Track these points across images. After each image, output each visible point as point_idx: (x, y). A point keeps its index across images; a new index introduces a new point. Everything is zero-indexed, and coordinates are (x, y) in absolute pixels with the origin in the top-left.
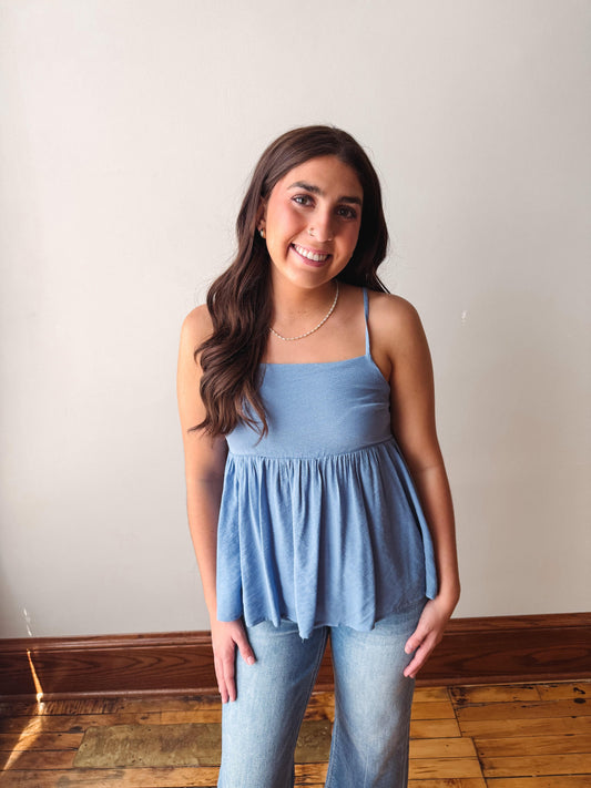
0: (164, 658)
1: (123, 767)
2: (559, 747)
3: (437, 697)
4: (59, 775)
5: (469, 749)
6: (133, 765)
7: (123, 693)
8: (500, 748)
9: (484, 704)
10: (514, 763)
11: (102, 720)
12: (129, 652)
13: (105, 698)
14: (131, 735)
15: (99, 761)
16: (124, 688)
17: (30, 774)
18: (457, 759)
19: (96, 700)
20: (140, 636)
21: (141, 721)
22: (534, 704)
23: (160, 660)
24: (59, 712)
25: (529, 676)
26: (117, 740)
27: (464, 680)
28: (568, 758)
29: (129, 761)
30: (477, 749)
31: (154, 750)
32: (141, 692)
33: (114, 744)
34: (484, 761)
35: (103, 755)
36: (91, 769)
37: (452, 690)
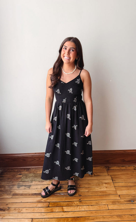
0: (41, 159)
1: (32, 181)
2: (130, 177)
3: (103, 168)
4: (18, 183)
5: (110, 178)
6: (34, 181)
7: (31, 167)
8: (117, 177)
9: (113, 170)
10: (120, 180)
11: (26, 173)
12: (33, 157)
13: (26, 168)
14: (34, 175)
15: (26, 180)
16: (31, 166)
17: (11, 182)
18: (107, 179)
19: (24, 169)
20: (36, 153)
21: (36, 173)
22: (124, 170)
23: (40, 159)
24: (16, 171)
25: (123, 164)
26: (30, 176)
27: (109, 165)
28: (131, 179)
29: (34, 180)
30: (112, 178)
31: (39, 178)
32: (35, 167)
33: (30, 177)
34: (113, 180)
35: (27, 179)
36: (25, 181)
37: (106, 167)
